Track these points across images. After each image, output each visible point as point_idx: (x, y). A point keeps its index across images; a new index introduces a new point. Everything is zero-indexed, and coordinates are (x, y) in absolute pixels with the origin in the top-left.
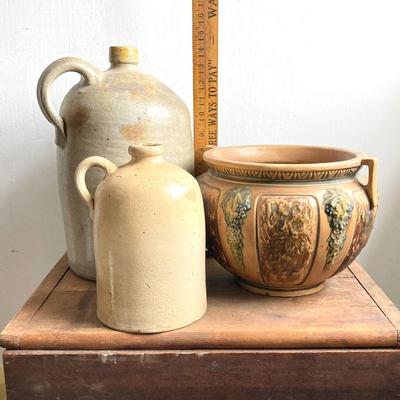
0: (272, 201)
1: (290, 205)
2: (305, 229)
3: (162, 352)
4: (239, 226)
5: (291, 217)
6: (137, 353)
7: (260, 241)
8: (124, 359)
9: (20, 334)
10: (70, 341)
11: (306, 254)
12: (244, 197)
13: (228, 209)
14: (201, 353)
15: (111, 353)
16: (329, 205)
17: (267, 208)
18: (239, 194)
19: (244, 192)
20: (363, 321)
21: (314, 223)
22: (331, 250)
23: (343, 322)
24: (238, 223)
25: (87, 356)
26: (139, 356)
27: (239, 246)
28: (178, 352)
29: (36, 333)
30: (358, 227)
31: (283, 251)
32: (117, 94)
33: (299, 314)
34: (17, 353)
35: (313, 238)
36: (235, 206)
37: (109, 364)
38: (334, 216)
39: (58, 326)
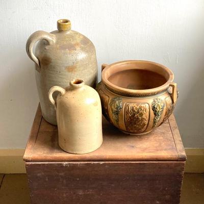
0: (131, 105)
1: (138, 107)
2: (144, 116)
3: (86, 163)
4: (117, 114)
5: (138, 112)
6: (77, 163)
7: (126, 120)
8: (72, 165)
9: (31, 156)
10: (51, 159)
11: (144, 125)
12: (119, 103)
13: (113, 107)
14: (102, 163)
15: (67, 163)
16: (154, 107)
17: (128, 109)
18: (117, 102)
19: (119, 101)
20: (166, 150)
21: (148, 114)
22: (154, 122)
23: (158, 150)
24: (117, 113)
25: (58, 164)
26: (77, 164)
27: (117, 121)
28: (92, 163)
29: (37, 156)
30: (166, 112)
31: (135, 124)
32: (63, 51)
33: (141, 145)
34: (30, 163)
35: (147, 119)
36: (116, 106)
37: (66, 167)
38: (156, 111)
39: (45, 152)
